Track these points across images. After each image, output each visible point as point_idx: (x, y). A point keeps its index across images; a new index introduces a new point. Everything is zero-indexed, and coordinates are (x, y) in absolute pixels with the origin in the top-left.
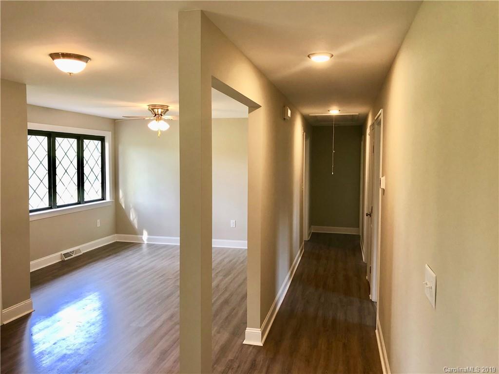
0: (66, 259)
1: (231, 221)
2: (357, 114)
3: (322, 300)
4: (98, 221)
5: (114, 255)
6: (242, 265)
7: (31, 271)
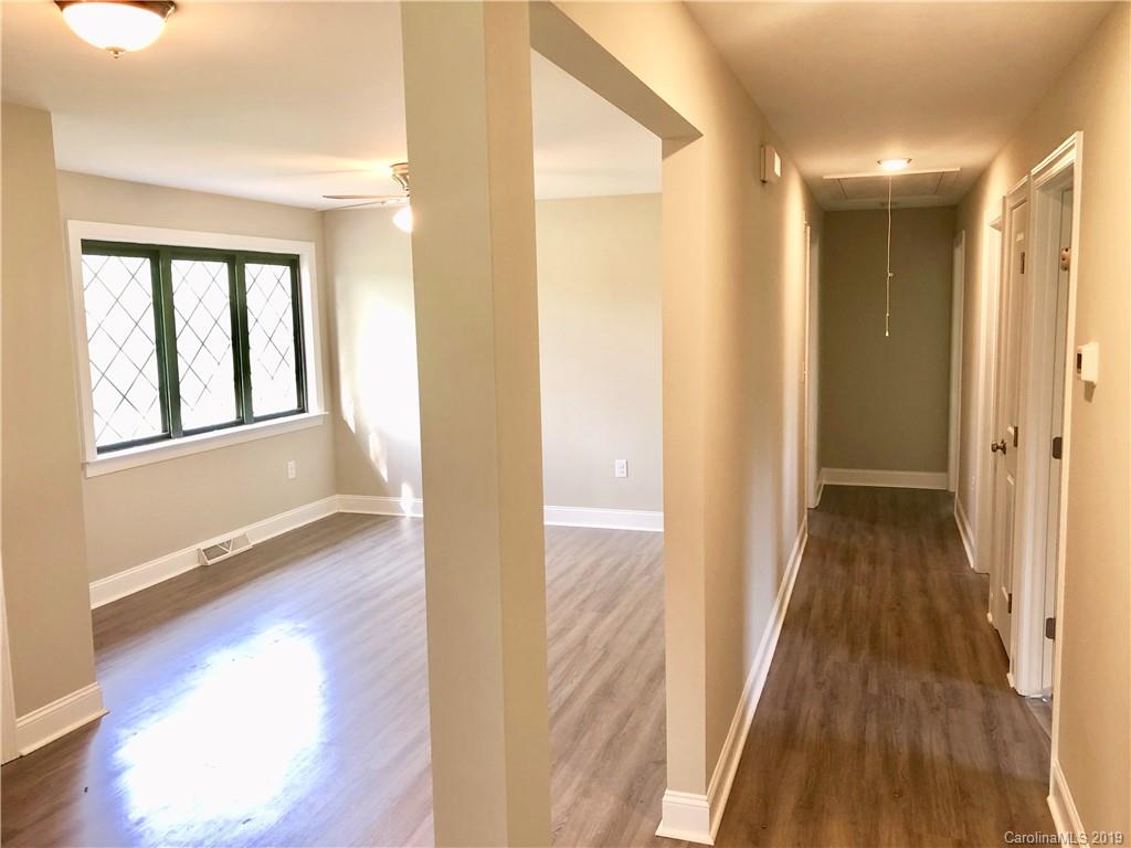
0: (210, 562)
1: (617, 461)
2: (958, 169)
3: (874, 689)
4: (291, 464)
5: (330, 550)
6: (646, 578)
7: (93, 607)
